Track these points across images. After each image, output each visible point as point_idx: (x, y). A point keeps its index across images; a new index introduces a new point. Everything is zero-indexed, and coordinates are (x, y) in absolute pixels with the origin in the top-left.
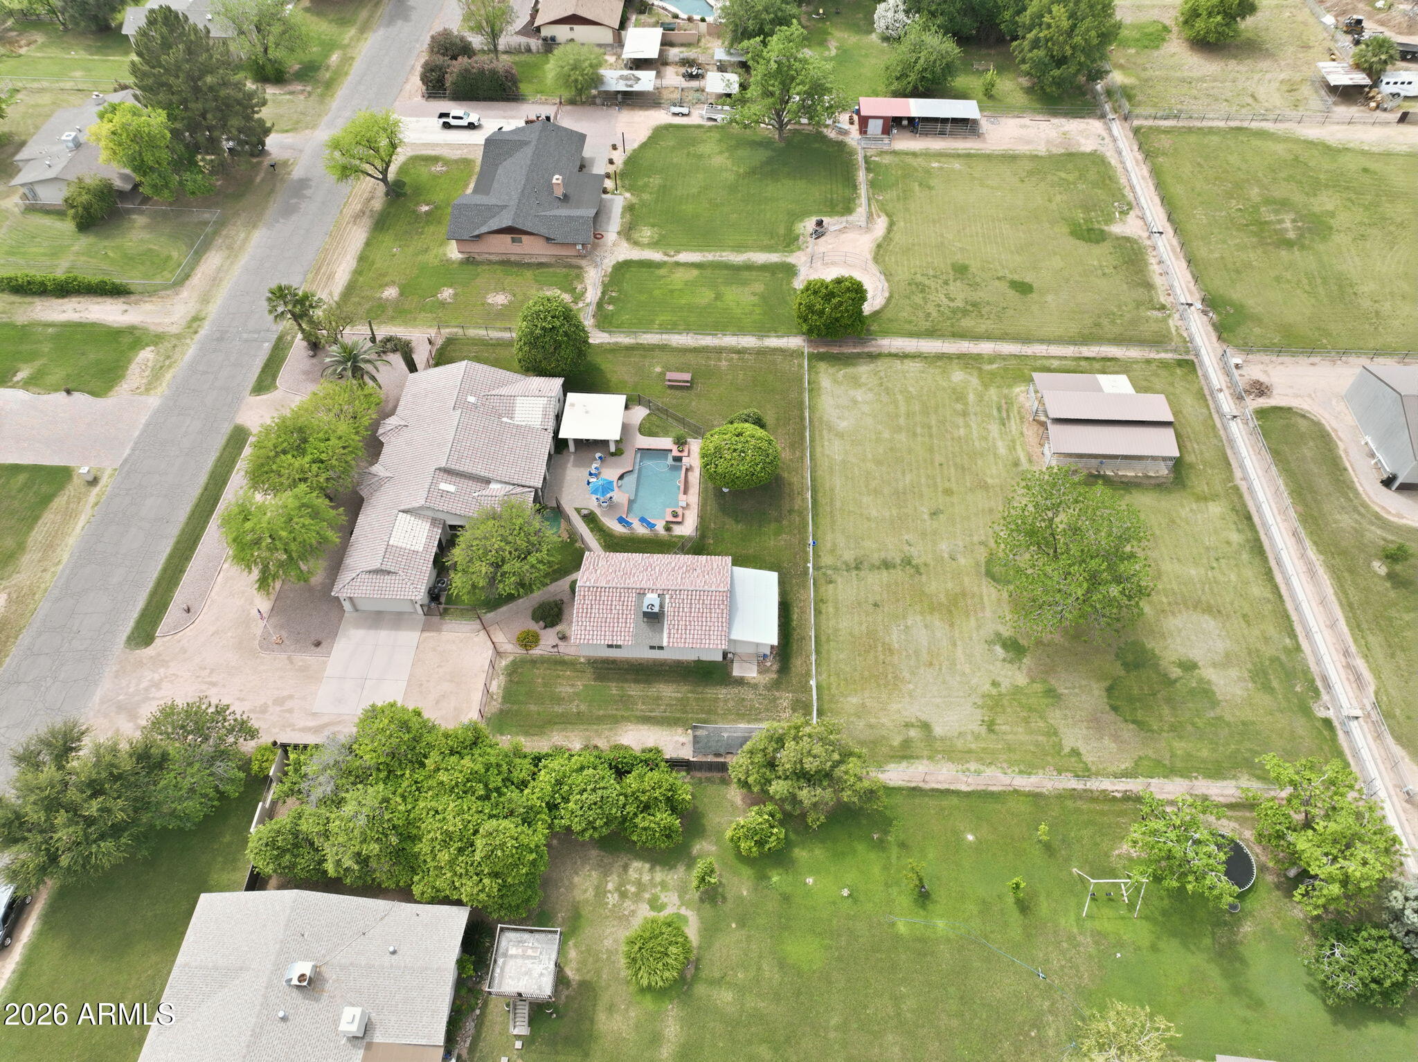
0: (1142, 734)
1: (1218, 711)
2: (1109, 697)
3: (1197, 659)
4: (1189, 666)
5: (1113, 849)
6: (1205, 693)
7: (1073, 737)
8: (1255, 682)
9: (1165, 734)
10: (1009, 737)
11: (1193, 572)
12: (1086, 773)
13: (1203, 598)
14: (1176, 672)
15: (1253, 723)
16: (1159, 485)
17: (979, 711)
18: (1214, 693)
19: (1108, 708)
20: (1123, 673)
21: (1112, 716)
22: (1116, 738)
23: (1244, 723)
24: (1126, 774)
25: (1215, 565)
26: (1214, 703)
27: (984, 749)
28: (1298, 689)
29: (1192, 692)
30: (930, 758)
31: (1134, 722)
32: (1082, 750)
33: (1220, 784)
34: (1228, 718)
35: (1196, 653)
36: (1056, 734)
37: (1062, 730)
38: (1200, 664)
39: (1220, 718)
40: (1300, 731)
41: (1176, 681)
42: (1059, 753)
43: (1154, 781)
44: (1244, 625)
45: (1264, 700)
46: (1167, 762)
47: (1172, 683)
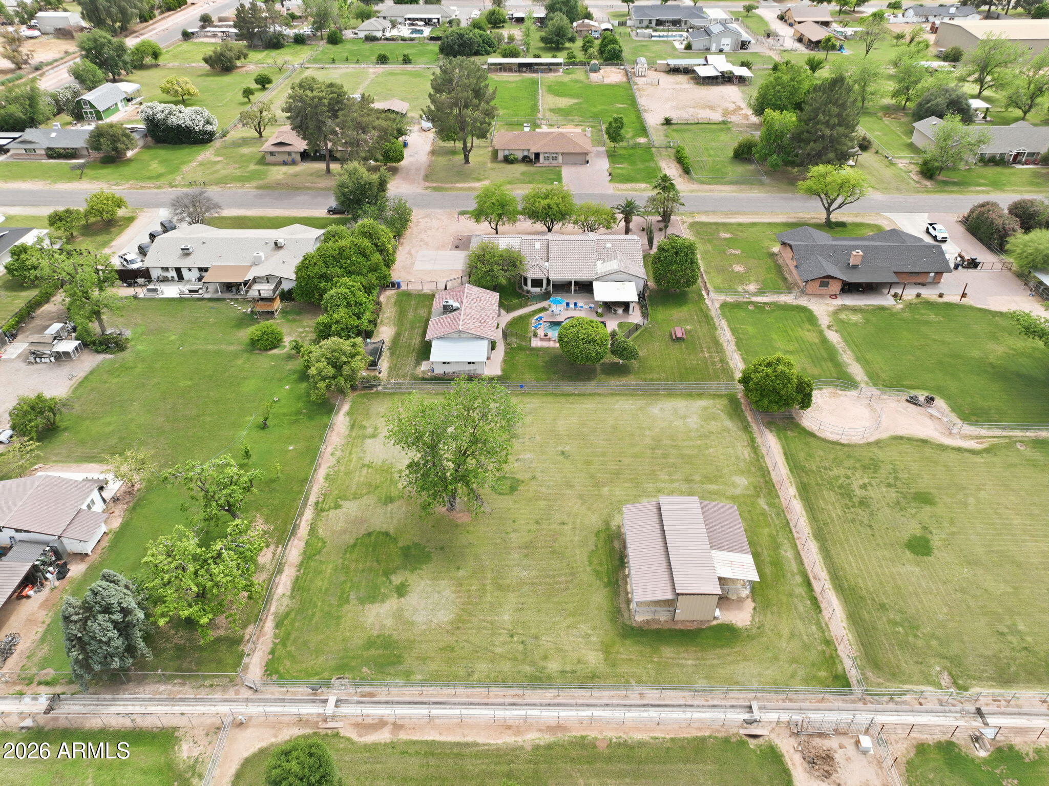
0: (344, 547)
1: (353, 601)
2: (379, 533)
3: (407, 598)
4: (401, 591)
5: (261, 514)
6: (373, 596)
7: (350, 508)
8: (378, 637)
9: (341, 560)
10: (358, 473)
11: (506, 617)
12: (319, 509)
13: (474, 619)
14: (397, 579)
15: (338, 624)
16: (619, 611)
17: (381, 461)
18: (372, 603)
19: (371, 530)
20: (400, 544)
21: (363, 531)
22: (344, 531)
23: (339, 618)
24: (313, 531)
25: (515, 639)
26: (362, 601)
27: (351, 461)
28: (365, 669)
29: (375, 587)
30: (350, 436)
31: (355, 545)
32: (338, 511)
33: (289, 585)
34: (346, 607)
35: (412, 599)
36: (355, 498)
37: (357, 502)
38: (403, 599)
39: (347, 601)
40: (321, 659)
41: (388, 578)
42: (340, 498)
43: (303, 544)
44: (441, 645)
45: (358, 640)
46: (317, 557)
47: (387, 574)
